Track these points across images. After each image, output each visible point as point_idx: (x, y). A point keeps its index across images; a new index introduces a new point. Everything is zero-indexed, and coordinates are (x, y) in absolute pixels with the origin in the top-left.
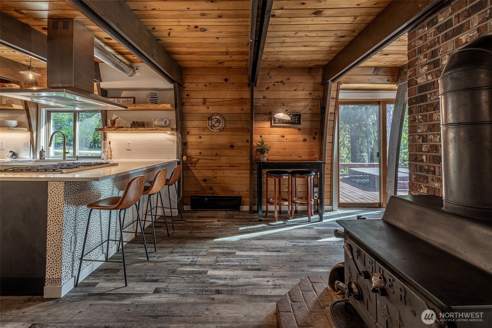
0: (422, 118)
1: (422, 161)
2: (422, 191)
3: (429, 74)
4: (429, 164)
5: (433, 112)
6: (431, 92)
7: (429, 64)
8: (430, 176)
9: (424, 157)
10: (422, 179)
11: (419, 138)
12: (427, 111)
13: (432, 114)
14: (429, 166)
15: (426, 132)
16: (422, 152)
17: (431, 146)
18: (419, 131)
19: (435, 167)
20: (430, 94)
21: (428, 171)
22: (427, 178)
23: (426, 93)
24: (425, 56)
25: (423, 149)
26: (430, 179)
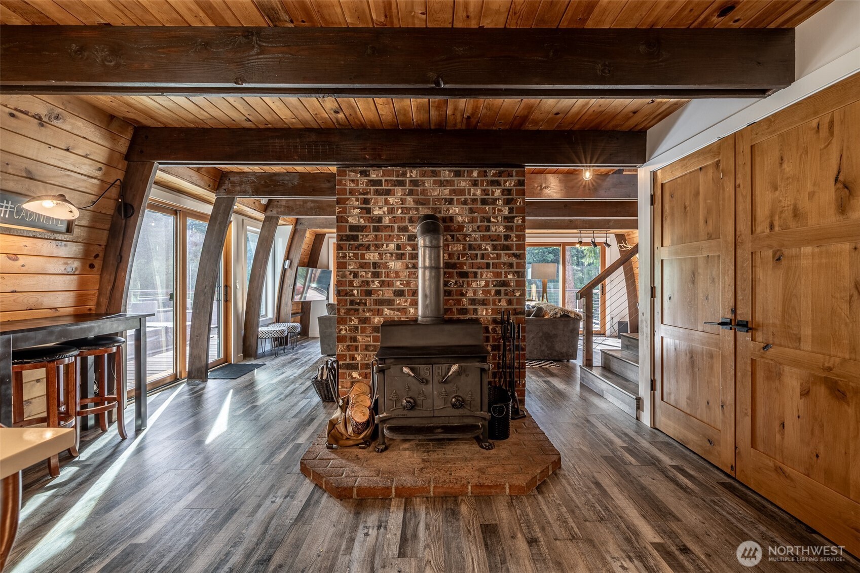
0: (354, 256)
1: (353, 295)
2: (353, 323)
3: (362, 217)
4: (361, 298)
5: (365, 252)
6: (362, 234)
7: (361, 208)
8: (361, 308)
9: (355, 292)
10: (352, 312)
11: (350, 274)
12: (359, 250)
13: (364, 254)
14: (361, 300)
15: (358, 268)
16: (354, 287)
17: (363, 282)
18: (350, 267)
19: (366, 299)
20: (363, 235)
21: (359, 304)
22: (358, 310)
23: (358, 233)
24: (357, 200)
25: (355, 284)
26: (361, 311)
